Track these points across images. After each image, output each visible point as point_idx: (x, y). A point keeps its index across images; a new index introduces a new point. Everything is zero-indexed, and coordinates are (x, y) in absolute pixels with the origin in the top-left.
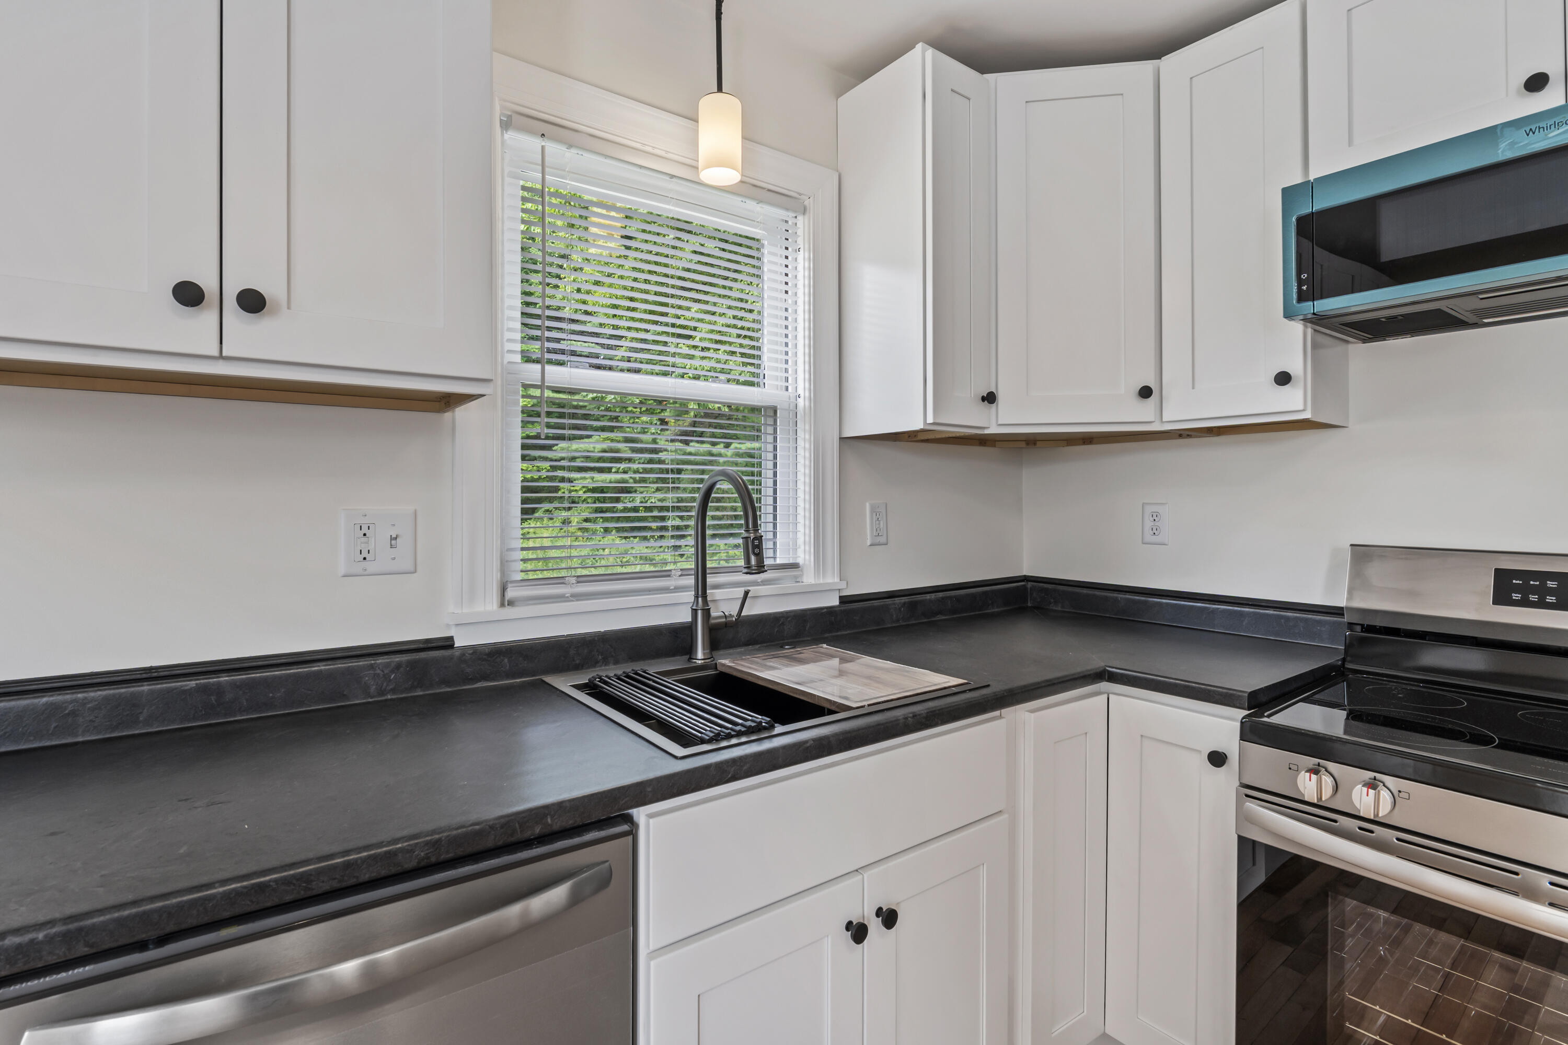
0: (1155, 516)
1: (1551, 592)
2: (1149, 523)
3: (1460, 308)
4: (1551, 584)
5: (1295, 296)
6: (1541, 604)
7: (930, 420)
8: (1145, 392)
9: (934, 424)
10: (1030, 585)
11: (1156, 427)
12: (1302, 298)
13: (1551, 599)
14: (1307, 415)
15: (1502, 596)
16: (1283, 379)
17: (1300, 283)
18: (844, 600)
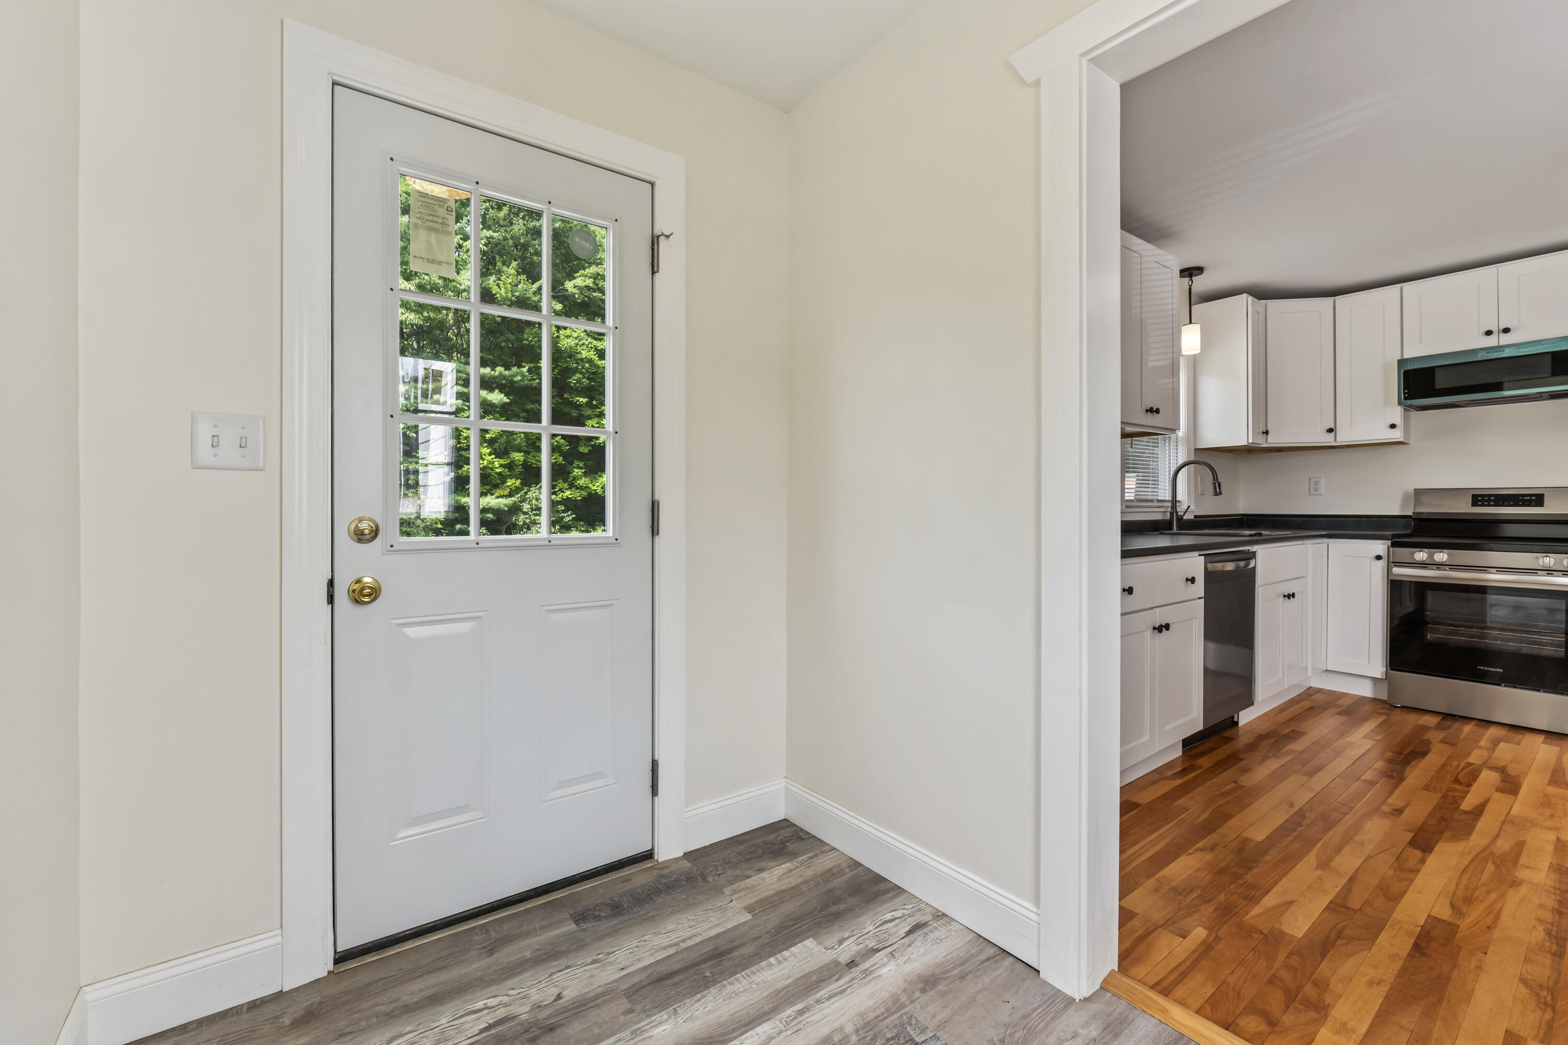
0: (1316, 483)
1: (1492, 501)
2: (1312, 486)
3: (1460, 404)
4: (1492, 498)
5: (1403, 398)
6: (1489, 505)
7: (1250, 441)
8: (1330, 430)
9: (1252, 443)
10: (1245, 518)
11: (1334, 444)
12: (1405, 398)
13: (1492, 503)
14: (1402, 440)
15: (1475, 504)
16: (1393, 426)
17: (1405, 393)
18: (1195, 516)
